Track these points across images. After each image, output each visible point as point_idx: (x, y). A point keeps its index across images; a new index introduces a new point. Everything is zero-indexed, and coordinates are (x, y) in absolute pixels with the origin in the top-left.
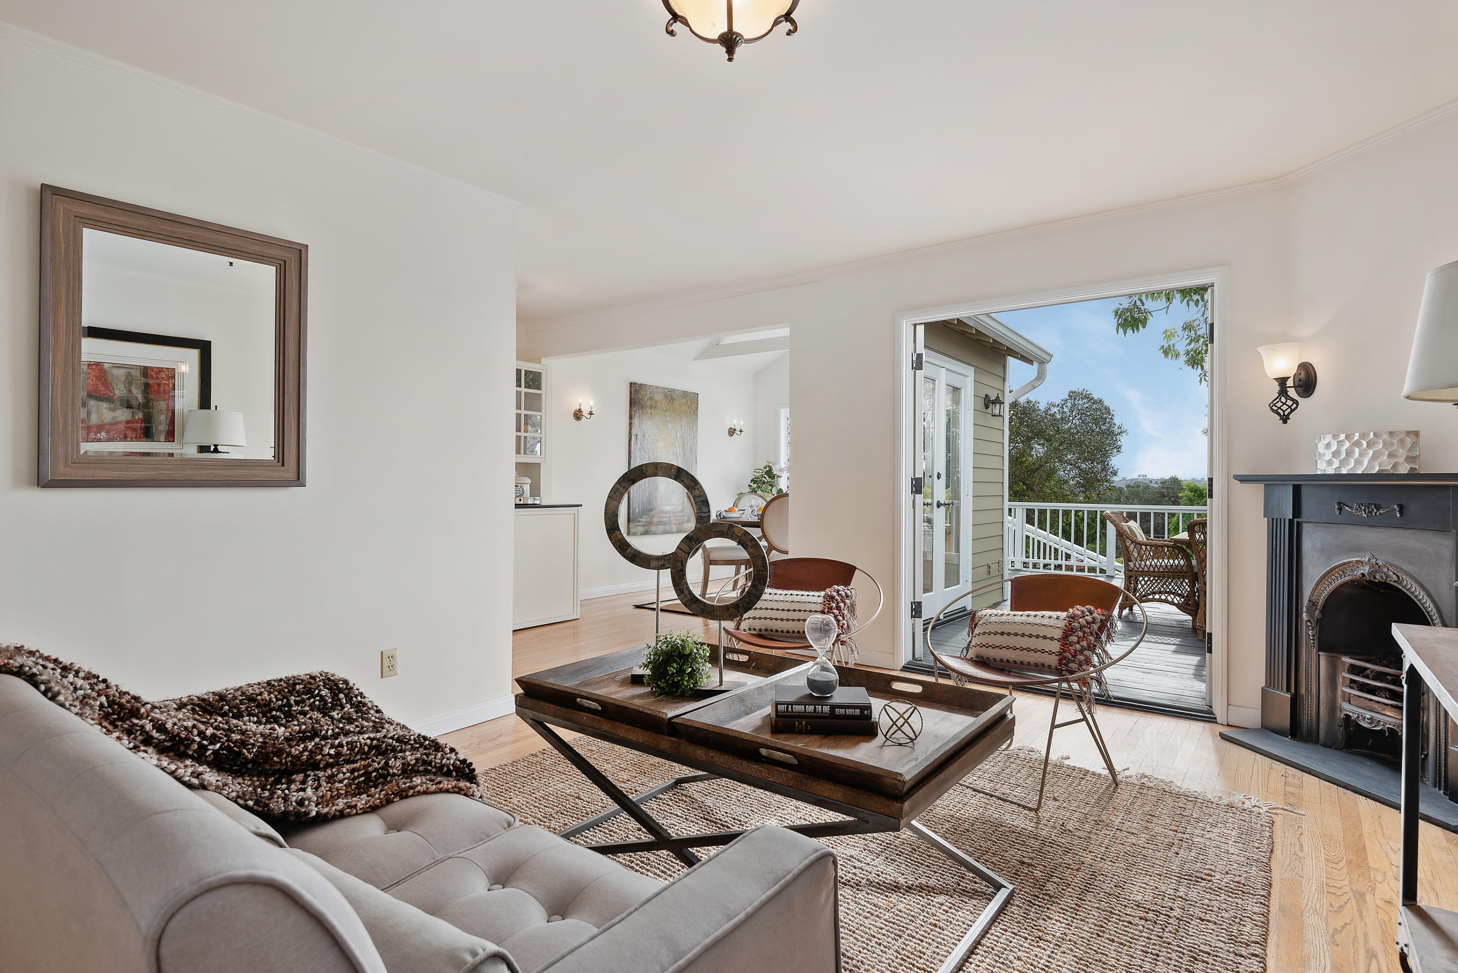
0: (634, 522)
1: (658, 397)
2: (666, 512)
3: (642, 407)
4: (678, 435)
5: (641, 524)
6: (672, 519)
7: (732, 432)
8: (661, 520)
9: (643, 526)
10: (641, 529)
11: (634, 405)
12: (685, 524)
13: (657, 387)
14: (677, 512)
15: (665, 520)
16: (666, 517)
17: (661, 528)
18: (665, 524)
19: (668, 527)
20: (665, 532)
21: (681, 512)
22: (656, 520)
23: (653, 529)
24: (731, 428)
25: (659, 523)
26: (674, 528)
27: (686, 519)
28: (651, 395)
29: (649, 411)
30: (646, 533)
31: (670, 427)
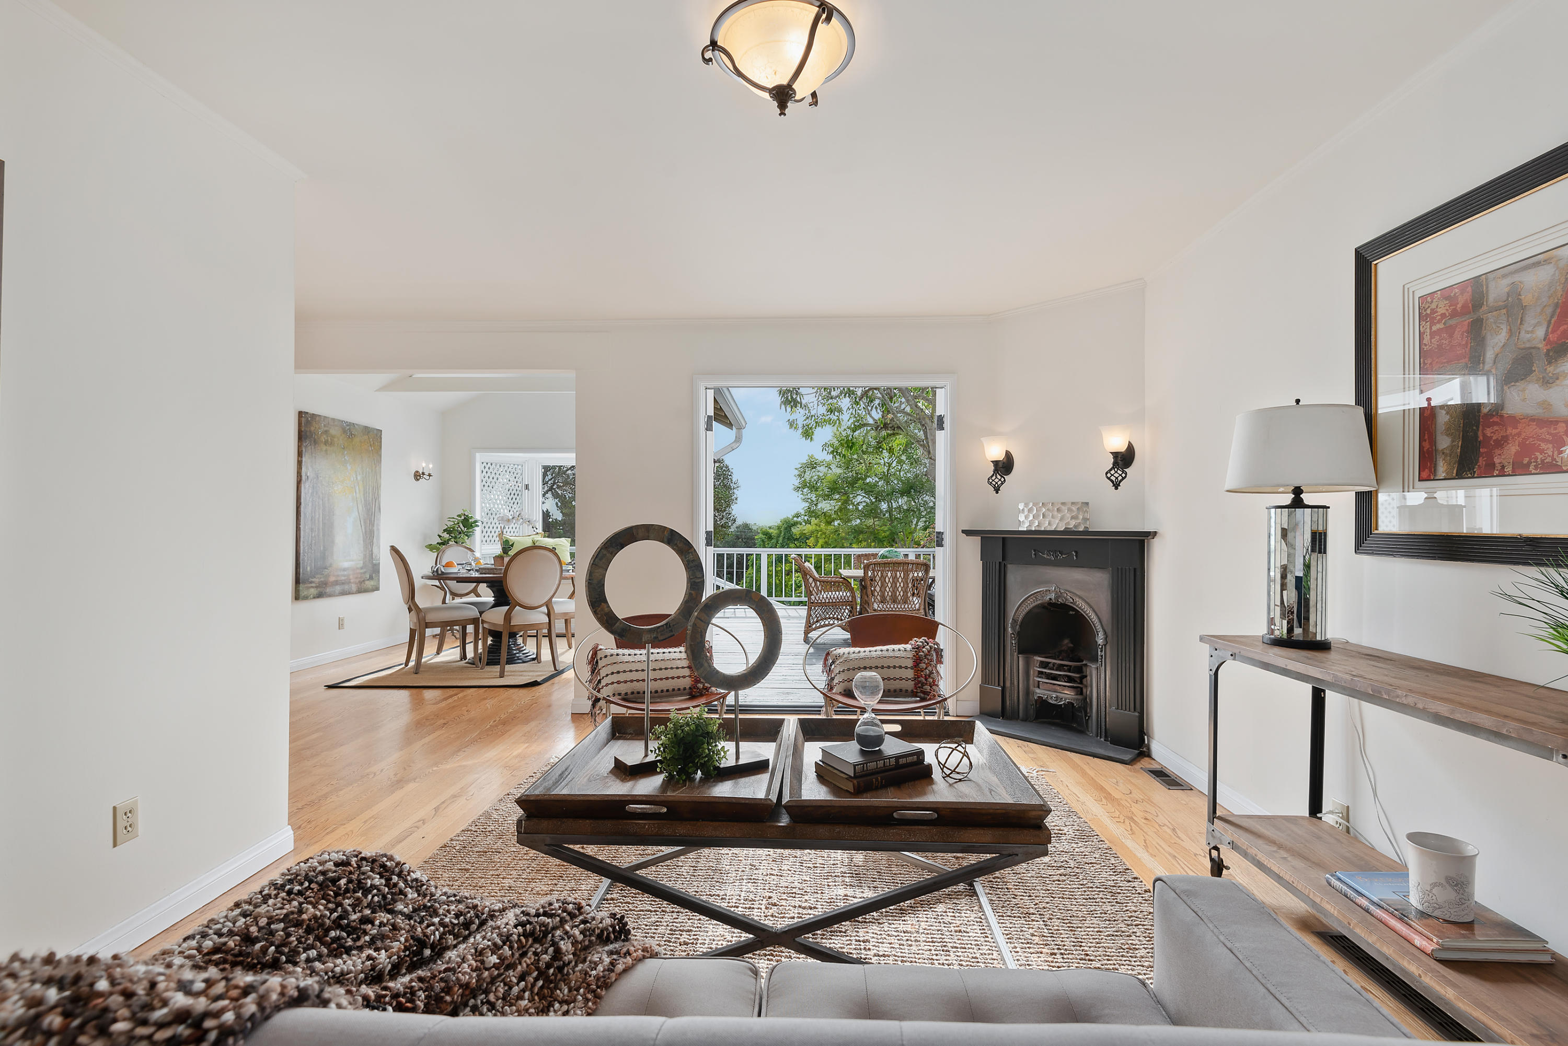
0: (304, 583)
1: (334, 431)
2: (344, 570)
3: (316, 442)
4: (359, 478)
5: (313, 585)
6: (351, 577)
7: (418, 476)
8: (339, 579)
9: (316, 587)
10: (313, 591)
11: (306, 439)
12: (367, 582)
13: (333, 419)
14: (357, 568)
15: (343, 578)
16: (344, 576)
17: (338, 588)
18: (343, 584)
19: (346, 587)
20: (343, 593)
21: (362, 568)
22: (332, 579)
23: (328, 590)
24: (417, 472)
25: (337, 583)
26: (354, 587)
27: (368, 576)
28: (326, 429)
29: (324, 448)
30: (320, 596)
31: (349, 468)
